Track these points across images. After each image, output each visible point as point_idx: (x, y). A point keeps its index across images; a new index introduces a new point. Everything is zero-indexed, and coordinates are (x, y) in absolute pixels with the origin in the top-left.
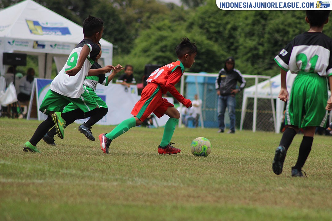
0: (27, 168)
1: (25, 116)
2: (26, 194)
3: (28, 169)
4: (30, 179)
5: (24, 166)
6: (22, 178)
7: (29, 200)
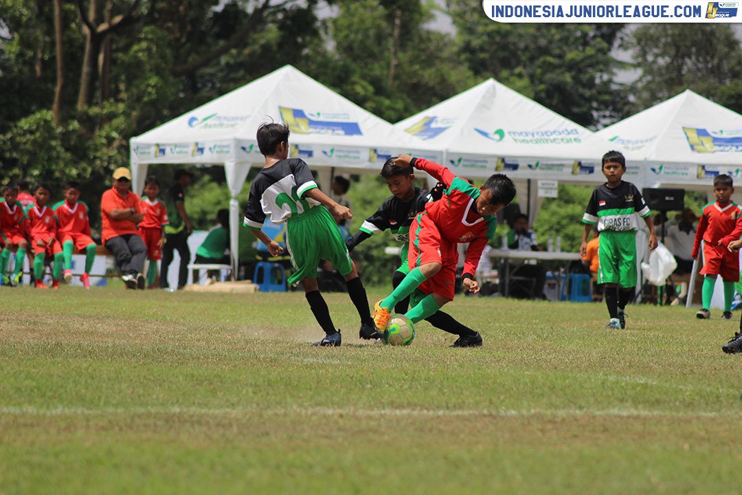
0: (687, 391)
1: (683, 301)
2: (687, 437)
3: (688, 393)
4: (692, 410)
5: (681, 387)
6: (678, 410)
7: (691, 447)
